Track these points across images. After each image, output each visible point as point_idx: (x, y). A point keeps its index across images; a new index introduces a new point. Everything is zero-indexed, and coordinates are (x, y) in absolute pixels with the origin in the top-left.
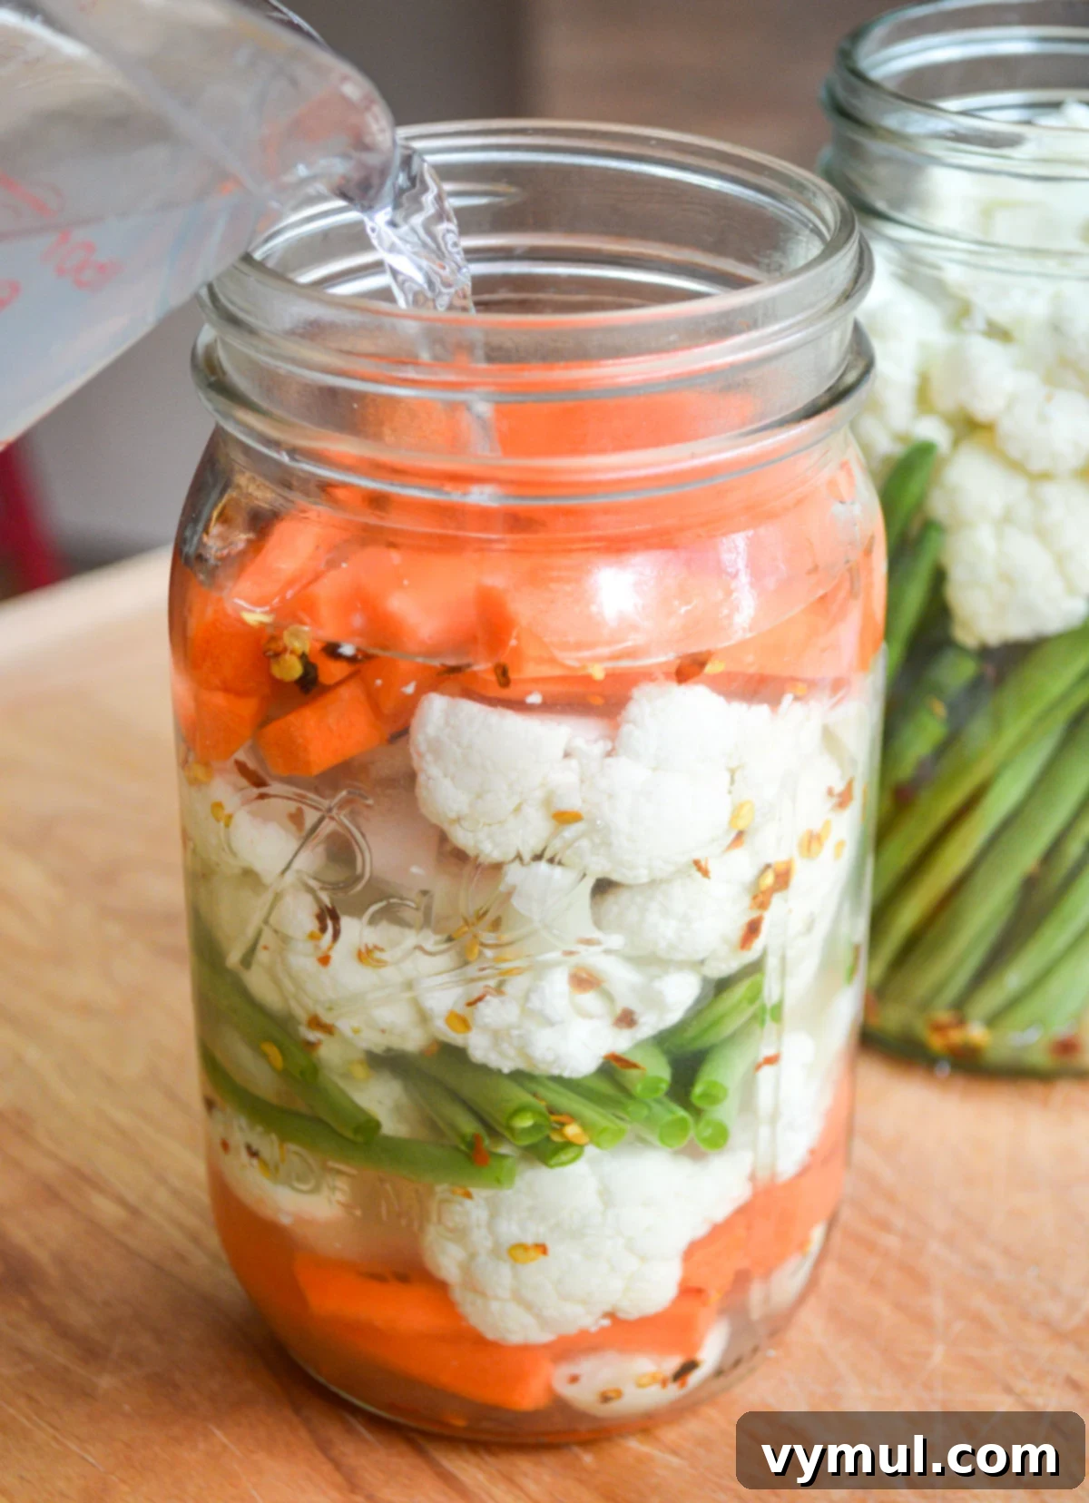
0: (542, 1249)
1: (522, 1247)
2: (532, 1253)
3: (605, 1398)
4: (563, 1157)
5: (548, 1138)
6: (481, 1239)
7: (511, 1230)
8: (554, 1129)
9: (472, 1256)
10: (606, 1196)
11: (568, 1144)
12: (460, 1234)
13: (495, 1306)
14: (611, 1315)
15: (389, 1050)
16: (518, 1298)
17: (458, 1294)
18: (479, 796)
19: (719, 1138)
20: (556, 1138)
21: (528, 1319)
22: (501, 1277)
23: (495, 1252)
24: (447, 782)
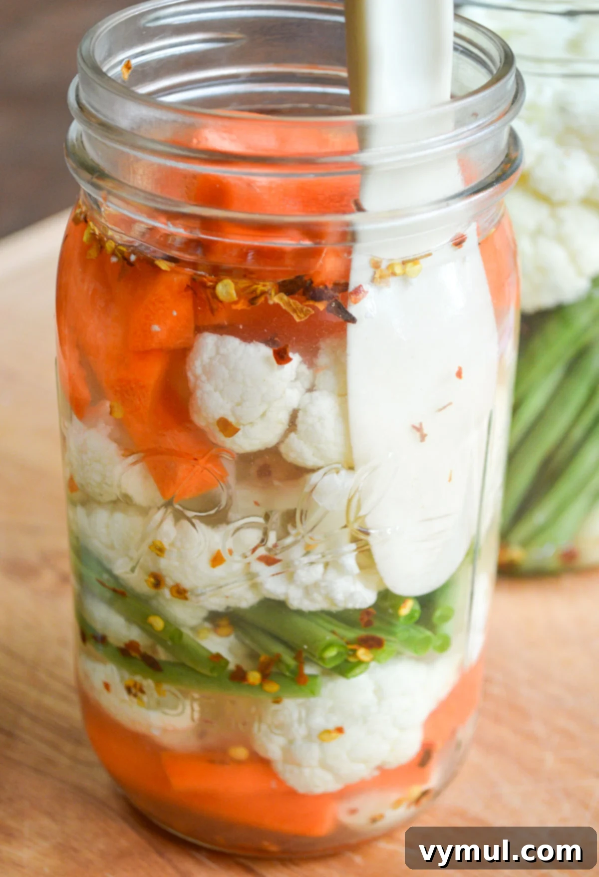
0: (340, 730)
1: (327, 731)
2: (334, 735)
3: (374, 820)
4: (357, 670)
5: (346, 661)
6: (300, 731)
7: (320, 721)
8: (349, 655)
9: (291, 742)
10: (379, 693)
11: (360, 662)
12: (283, 728)
13: (307, 771)
14: (380, 768)
15: (228, 608)
16: (324, 765)
17: (279, 767)
18: (239, 404)
19: (444, 646)
20: (352, 660)
21: (328, 777)
22: (312, 753)
23: (308, 738)
24: (217, 395)
